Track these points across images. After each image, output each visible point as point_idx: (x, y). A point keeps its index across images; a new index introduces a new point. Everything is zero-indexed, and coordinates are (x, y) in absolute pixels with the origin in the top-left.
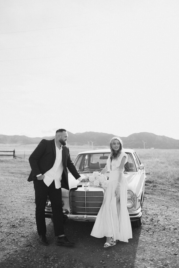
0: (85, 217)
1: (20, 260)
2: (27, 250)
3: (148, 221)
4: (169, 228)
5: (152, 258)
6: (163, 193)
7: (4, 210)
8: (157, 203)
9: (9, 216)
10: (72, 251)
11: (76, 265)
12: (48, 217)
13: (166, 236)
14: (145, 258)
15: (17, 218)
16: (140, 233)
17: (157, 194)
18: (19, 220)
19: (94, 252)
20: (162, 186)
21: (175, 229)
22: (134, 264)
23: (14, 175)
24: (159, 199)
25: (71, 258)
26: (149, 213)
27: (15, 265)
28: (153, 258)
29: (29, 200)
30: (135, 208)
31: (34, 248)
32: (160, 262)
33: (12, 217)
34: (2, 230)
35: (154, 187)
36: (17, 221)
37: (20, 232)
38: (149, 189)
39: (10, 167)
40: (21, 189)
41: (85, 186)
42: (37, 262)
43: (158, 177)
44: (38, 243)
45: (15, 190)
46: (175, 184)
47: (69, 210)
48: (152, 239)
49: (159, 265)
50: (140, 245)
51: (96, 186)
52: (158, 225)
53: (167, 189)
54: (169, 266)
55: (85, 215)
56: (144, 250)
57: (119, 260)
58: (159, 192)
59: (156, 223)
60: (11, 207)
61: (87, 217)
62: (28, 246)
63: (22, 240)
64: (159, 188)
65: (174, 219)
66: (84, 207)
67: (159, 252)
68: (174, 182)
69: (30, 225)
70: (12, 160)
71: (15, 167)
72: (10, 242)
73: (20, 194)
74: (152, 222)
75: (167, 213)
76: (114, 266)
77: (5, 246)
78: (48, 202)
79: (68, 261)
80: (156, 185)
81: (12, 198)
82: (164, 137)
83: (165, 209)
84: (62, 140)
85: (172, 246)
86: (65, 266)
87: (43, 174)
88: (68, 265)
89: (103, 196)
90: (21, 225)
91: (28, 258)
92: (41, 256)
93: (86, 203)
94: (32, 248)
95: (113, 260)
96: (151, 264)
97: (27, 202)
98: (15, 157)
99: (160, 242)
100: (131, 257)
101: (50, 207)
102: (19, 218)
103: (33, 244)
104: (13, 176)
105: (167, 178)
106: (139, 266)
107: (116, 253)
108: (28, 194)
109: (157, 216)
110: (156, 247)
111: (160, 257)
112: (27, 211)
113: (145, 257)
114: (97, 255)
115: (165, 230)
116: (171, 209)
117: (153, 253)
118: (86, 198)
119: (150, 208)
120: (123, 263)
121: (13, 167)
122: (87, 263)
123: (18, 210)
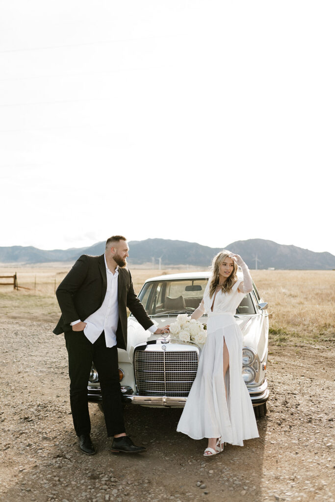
0: (164, 400)
1: (46, 484)
2: (57, 465)
3: (279, 406)
4: (320, 418)
5: (293, 475)
6: (300, 352)
7: (5, 389)
8: (291, 371)
9: (15, 400)
10: (141, 464)
11: (152, 490)
12: (93, 400)
13: (315, 434)
14: (281, 476)
15: (31, 403)
16: (264, 427)
17: (289, 354)
18: (35, 407)
19: (184, 465)
20: (296, 339)
21: (330, 420)
22: (261, 486)
23: (17, 321)
24: (293, 363)
25: (142, 477)
26: (278, 390)
27: (35, 492)
28: (295, 475)
29: (52, 370)
30: (258, 382)
31: (69, 459)
32: (308, 482)
33: (22, 401)
34: (5, 427)
35: (282, 341)
36: (32, 410)
37: (40, 430)
38: (273, 345)
39: (9, 306)
40: (35, 348)
41: (163, 341)
42: (78, 487)
43: (288, 323)
44: (76, 451)
45: (23, 350)
46: (321, 335)
47: (133, 386)
48: (290, 439)
49: (307, 489)
50: (268, 451)
51: (184, 342)
52: (298, 413)
53: (306, 345)
54: (326, 489)
55: (163, 397)
56: (277, 461)
57: (232, 481)
58: (293, 350)
59: (293, 410)
60: (19, 383)
61: (167, 400)
62: (58, 456)
63: (45, 445)
64: (292, 343)
65: (327, 401)
66: (162, 381)
67: (304, 464)
68: (318, 332)
69: (59, 416)
70: (12, 292)
71: (18, 307)
72: (23, 450)
73: (34, 358)
74: (287, 407)
75: (312, 390)
76: (223, 491)
77: (14, 458)
78: (93, 372)
79: (136, 484)
80: (286, 337)
81: (18, 366)
82: (292, 249)
83: (307, 382)
84: (119, 256)
85: (328, 452)
86: (132, 494)
87: (83, 320)
88: (136, 492)
89: (197, 360)
90: (40, 417)
91: (59, 480)
92: (83, 475)
93: (166, 373)
94: (66, 460)
95: (221, 479)
96: (292, 487)
97: (49, 373)
98: (17, 287)
99: (304, 444)
100: (254, 474)
101: (96, 382)
102: (34, 403)
103: (67, 453)
104: (17, 323)
105: (304, 325)
106: (270, 491)
107: (226, 467)
108: (48, 358)
109: (295, 396)
110: (299, 455)
111: (308, 473)
112: (50, 390)
113: (279, 474)
114: (190, 471)
115: (311, 423)
116: (318, 383)
117: (294, 465)
118: (166, 365)
119: (280, 381)
120: (240, 486)
121: (15, 307)
122: (171, 486)
123: (31, 389)
